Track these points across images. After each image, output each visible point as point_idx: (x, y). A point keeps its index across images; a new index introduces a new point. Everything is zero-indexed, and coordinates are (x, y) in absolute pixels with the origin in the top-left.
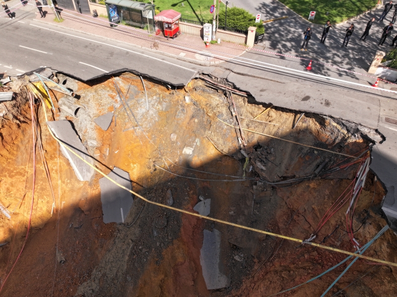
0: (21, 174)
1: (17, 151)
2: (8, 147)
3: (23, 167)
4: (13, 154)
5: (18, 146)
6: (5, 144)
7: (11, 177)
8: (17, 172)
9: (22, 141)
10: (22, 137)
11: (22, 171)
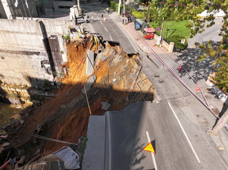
0: (77, 63)
1: (80, 55)
2: (78, 53)
3: (78, 61)
4: (78, 56)
5: (81, 54)
6: (77, 51)
7: (74, 63)
8: (76, 62)
9: (83, 53)
10: (83, 52)
11: (77, 62)
